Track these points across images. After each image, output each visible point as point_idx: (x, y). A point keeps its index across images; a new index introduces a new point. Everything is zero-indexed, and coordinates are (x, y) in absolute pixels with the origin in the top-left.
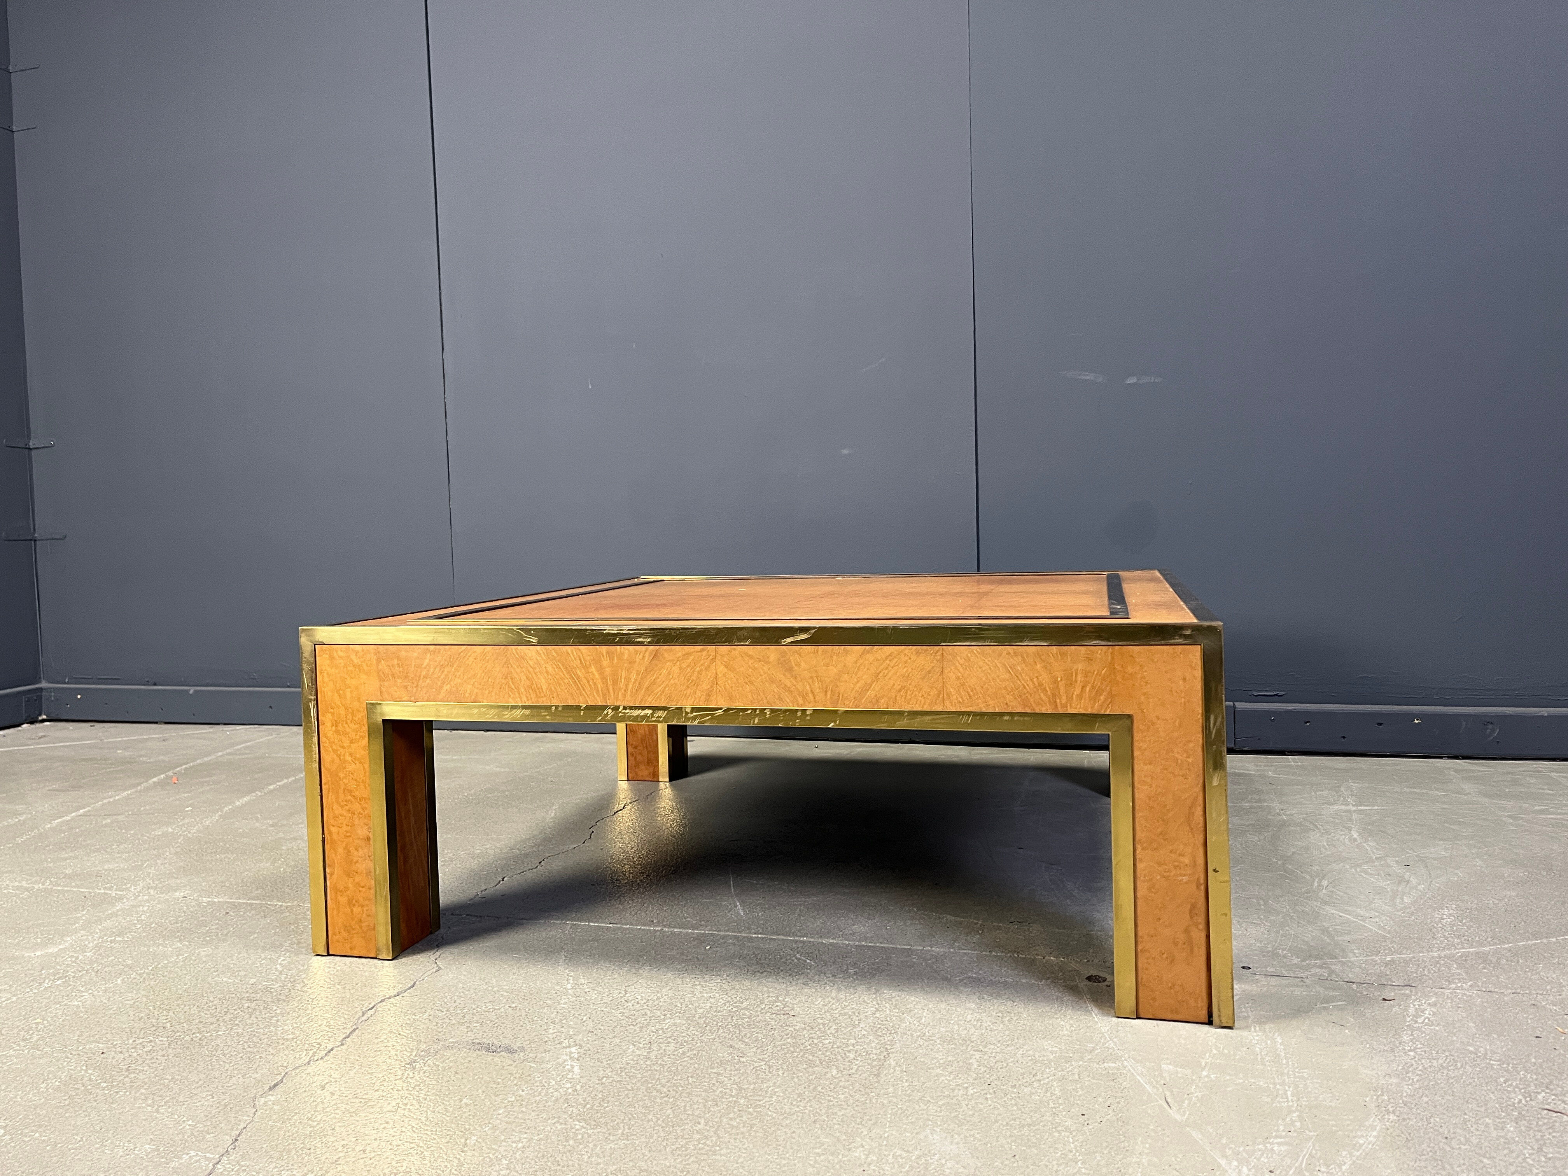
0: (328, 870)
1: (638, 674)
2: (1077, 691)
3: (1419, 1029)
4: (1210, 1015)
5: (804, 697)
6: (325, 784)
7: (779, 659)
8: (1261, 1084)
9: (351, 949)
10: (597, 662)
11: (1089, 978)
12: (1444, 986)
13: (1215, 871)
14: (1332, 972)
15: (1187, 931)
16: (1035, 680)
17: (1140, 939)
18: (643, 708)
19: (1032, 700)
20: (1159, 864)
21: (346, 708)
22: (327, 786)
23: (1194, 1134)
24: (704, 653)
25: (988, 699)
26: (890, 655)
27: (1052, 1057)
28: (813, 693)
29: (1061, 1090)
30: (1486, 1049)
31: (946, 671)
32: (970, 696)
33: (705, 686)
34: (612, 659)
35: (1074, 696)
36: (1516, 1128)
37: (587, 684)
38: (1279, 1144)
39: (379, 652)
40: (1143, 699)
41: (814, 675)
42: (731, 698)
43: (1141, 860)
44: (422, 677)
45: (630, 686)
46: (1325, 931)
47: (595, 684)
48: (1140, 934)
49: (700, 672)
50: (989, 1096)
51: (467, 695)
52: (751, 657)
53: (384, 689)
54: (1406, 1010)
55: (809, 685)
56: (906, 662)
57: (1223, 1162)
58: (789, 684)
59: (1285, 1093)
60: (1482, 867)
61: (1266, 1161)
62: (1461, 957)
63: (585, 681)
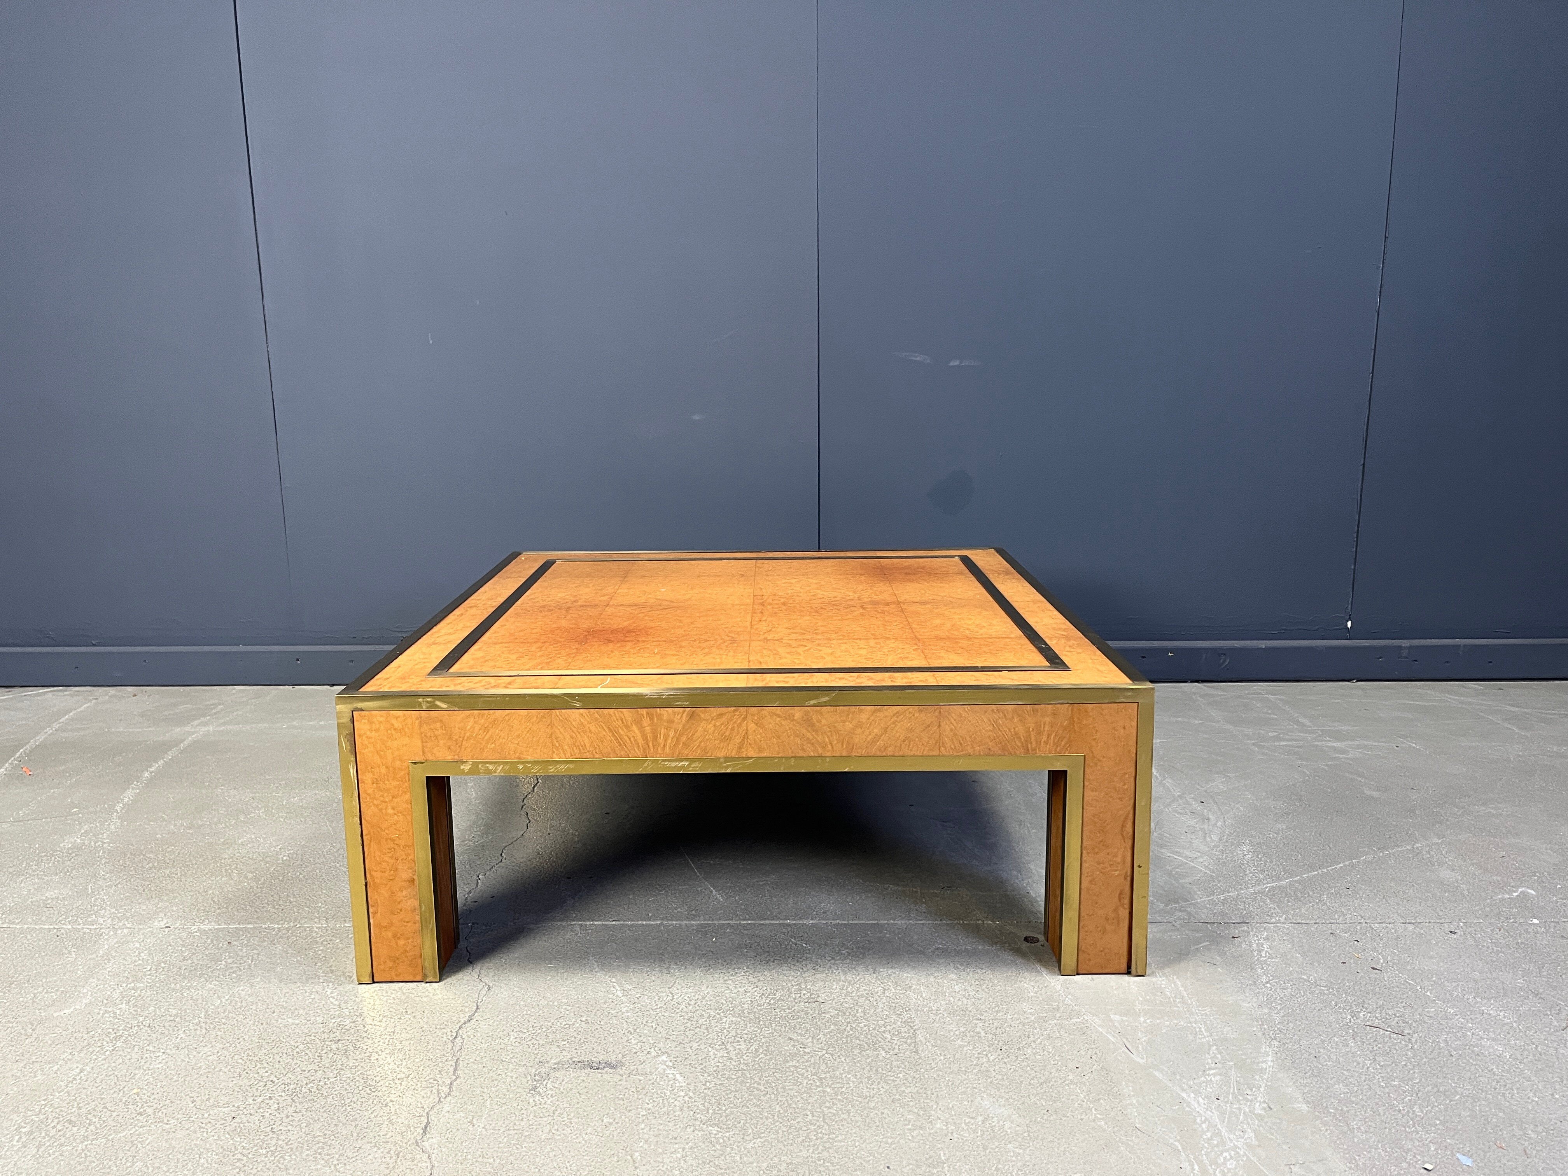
0: (371, 910)
1: (675, 732)
2: (1044, 738)
3: (1265, 962)
4: (1129, 966)
5: (823, 748)
6: (366, 835)
7: (803, 717)
8: (1182, 1023)
9: (397, 975)
10: (638, 722)
11: (1026, 939)
12: (1268, 921)
13: (1139, 867)
14: (1189, 914)
15: (1115, 910)
16: (1012, 730)
17: (1081, 918)
18: (682, 761)
19: (1009, 747)
20: (1099, 863)
21: (387, 767)
22: (369, 836)
23: (1156, 1073)
24: (737, 713)
25: (975, 745)
26: (897, 713)
27: (1033, 1018)
28: (831, 744)
29: (1053, 1048)
30: (1315, 977)
31: (942, 724)
32: (961, 744)
33: (738, 740)
34: (652, 719)
35: (1042, 742)
36: (1355, 1043)
37: (628, 741)
38: (1215, 1075)
39: (421, 717)
40: (1093, 743)
41: (833, 729)
42: (760, 750)
43: (1086, 861)
44: (466, 738)
45: (669, 741)
46: (1169, 874)
47: (635, 740)
48: (1082, 914)
49: (733, 729)
50: (1006, 1061)
51: (512, 753)
52: (778, 716)
53: (426, 750)
54: (1250, 946)
55: (828, 737)
56: (910, 718)
57: (1184, 1095)
58: (811, 737)
59: (1200, 1031)
60: (1253, 800)
61: (1211, 1090)
62: (1269, 891)
63: (626, 738)
